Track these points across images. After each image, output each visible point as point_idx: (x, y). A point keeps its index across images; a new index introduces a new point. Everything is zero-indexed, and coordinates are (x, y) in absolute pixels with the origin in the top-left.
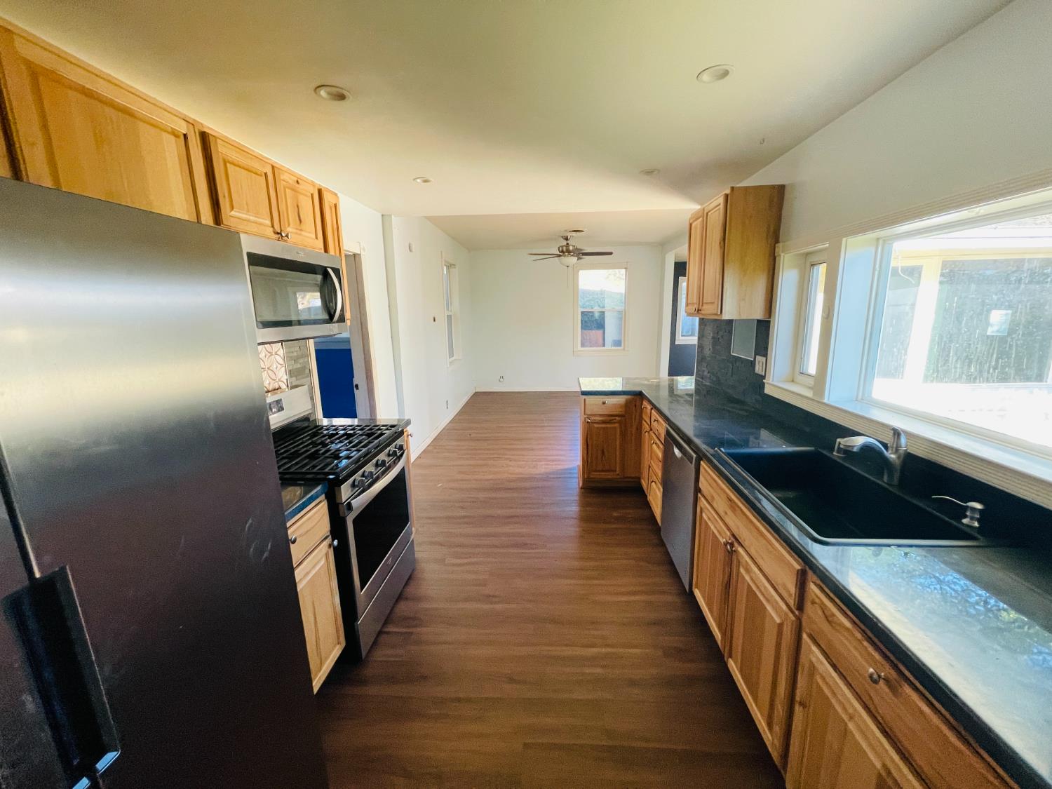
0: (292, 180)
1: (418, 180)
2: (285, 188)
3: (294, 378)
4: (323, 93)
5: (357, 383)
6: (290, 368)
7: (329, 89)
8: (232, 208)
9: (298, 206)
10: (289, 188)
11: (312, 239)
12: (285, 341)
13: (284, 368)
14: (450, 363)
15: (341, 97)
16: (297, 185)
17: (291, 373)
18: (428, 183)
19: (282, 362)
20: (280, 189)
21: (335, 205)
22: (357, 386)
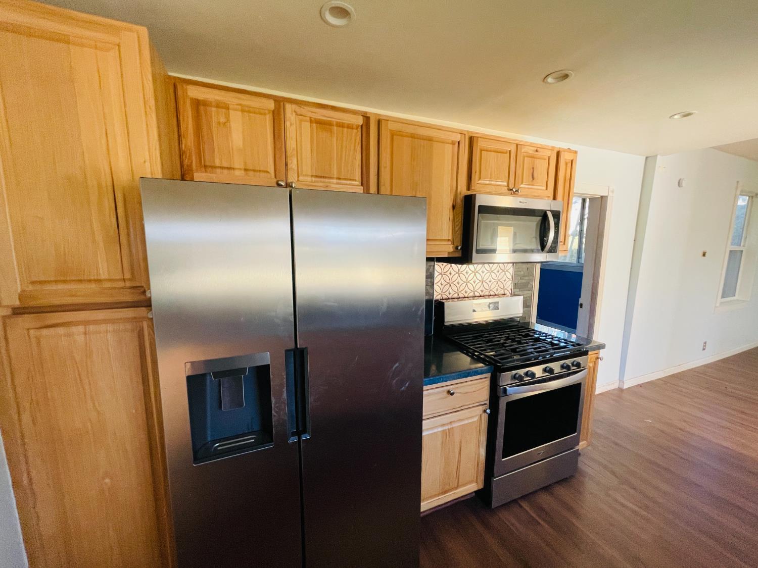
0: (531, 150)
1: (676, 117)
2: (524, 157)
3: (517, 290)
4: (550, 80)
5: (582, 302)
6: (516, 282)
7: (554, 75)
8: (480, 179)
9: (533, 168)
10: (527, 157)
11: (543, 190)
12: (516, 263)
13: (510, 282)
14: (721, 303)
15: (566, 76)
16: (536, 153)
17: (516, 286)
18: (692, 116)
19: (510, 278)
20: (520, 159)
21: (572, 161)
22: (581, 305)
